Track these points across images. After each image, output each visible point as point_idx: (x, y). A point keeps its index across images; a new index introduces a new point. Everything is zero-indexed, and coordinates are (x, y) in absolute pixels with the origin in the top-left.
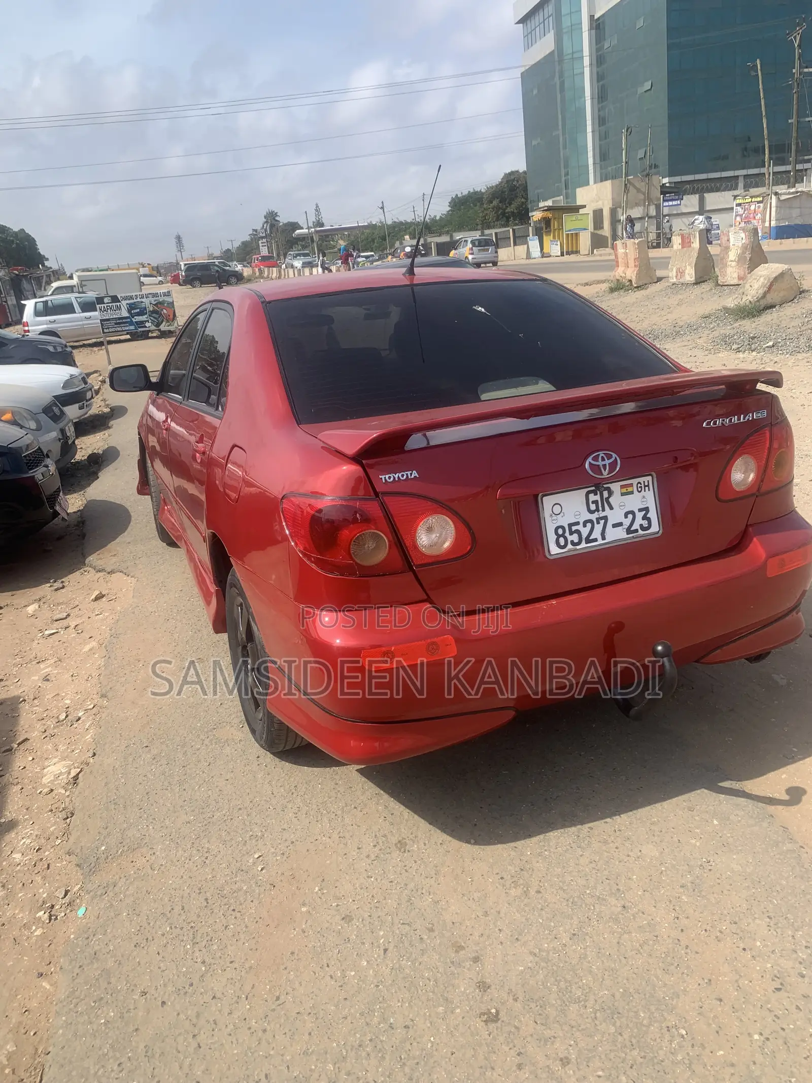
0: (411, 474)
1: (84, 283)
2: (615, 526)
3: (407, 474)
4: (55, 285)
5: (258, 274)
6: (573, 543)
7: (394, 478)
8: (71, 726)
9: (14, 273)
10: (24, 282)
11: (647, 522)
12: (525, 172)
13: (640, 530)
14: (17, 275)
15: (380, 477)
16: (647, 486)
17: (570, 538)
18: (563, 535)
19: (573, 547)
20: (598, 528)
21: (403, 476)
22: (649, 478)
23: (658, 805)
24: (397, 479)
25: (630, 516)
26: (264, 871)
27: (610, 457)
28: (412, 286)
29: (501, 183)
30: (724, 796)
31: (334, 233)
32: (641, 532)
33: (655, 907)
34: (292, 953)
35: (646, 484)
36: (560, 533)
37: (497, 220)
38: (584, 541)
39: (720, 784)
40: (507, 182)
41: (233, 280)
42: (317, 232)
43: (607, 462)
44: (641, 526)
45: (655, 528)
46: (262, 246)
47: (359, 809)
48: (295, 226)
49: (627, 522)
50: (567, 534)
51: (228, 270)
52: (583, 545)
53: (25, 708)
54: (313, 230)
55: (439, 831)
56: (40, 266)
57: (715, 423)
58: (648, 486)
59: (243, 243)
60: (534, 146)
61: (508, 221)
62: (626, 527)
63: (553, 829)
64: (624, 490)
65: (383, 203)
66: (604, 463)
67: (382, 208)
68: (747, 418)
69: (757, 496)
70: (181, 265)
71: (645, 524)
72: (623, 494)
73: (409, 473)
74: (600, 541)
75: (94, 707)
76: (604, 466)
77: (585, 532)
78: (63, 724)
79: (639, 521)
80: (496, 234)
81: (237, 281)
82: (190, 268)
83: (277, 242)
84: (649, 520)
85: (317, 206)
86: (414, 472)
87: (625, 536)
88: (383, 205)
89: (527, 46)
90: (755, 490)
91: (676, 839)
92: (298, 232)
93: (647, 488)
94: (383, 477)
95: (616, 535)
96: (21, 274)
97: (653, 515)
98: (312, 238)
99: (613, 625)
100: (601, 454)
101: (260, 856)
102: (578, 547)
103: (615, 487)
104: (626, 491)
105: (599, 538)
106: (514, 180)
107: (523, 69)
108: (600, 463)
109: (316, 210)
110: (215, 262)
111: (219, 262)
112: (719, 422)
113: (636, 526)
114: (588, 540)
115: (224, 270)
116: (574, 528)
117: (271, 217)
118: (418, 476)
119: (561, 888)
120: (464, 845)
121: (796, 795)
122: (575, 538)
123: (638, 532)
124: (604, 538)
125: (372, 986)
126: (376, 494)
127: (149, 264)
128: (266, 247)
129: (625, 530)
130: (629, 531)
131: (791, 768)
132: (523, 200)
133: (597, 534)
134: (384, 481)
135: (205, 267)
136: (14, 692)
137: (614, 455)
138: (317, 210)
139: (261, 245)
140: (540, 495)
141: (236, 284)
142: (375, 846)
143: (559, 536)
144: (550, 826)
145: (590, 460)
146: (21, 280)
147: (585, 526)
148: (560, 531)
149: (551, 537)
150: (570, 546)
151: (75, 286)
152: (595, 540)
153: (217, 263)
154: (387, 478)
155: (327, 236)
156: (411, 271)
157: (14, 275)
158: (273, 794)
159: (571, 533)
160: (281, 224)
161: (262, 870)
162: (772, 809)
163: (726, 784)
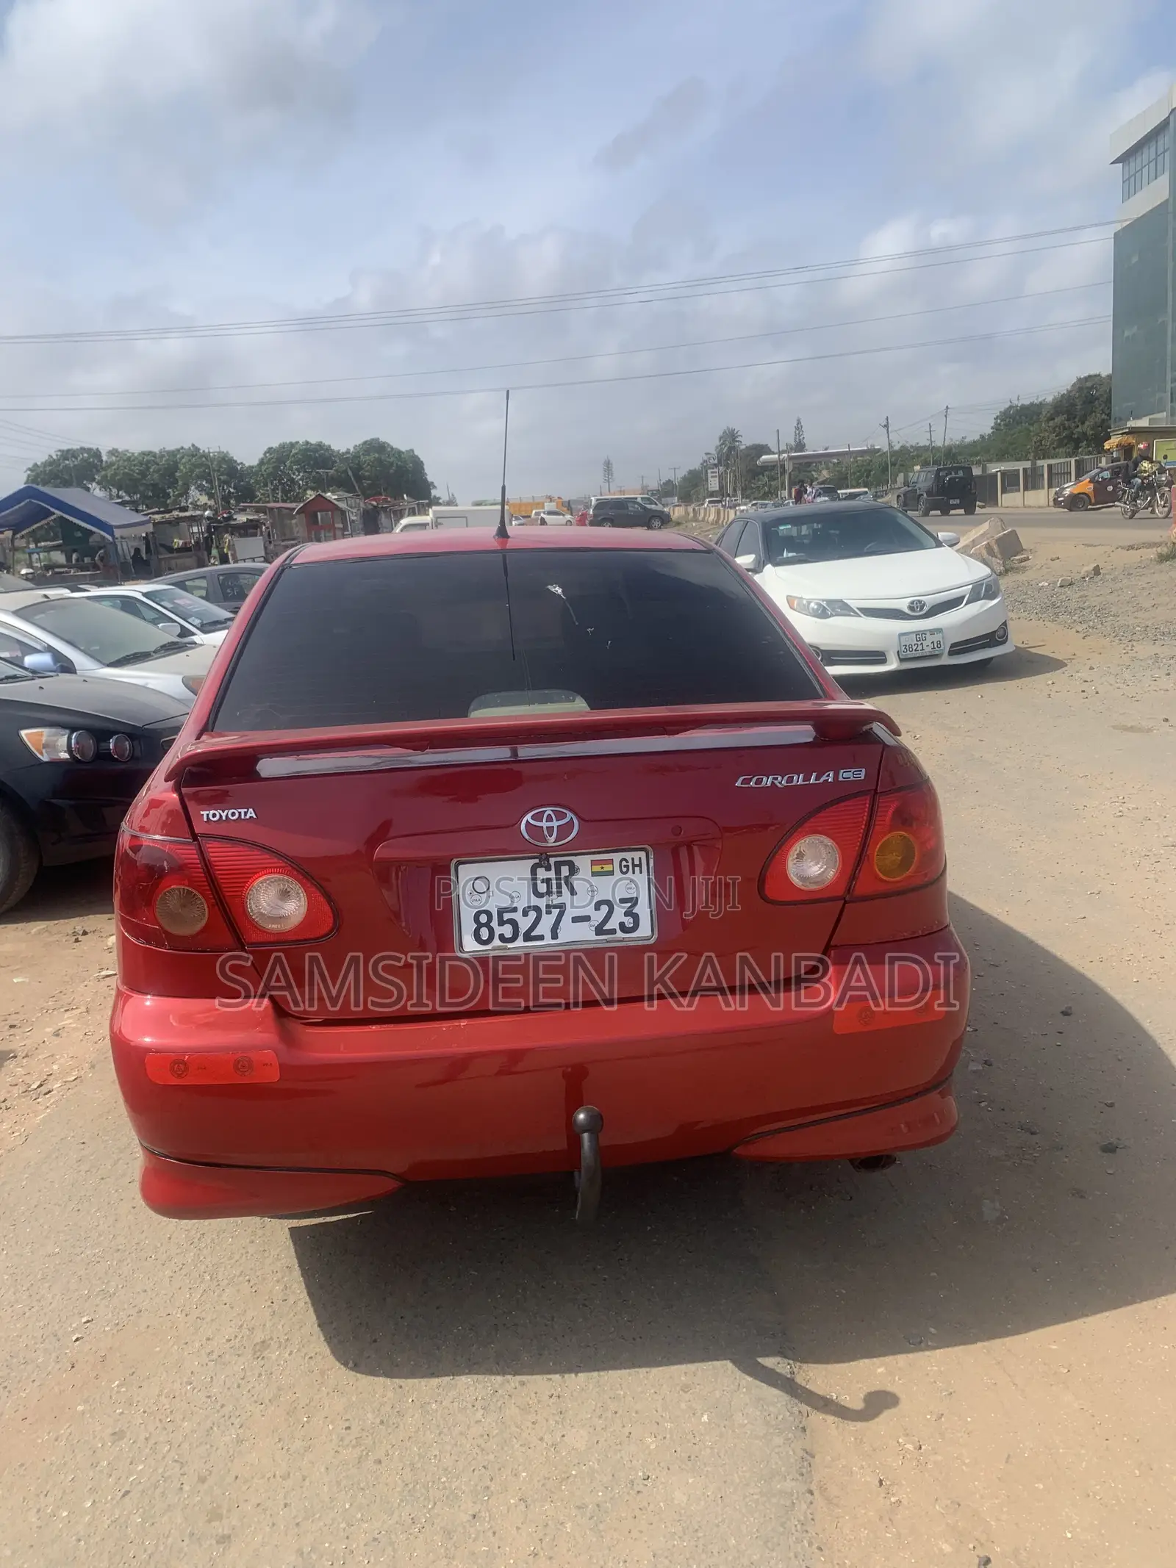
0: (246, 814)
1: (439, 520)
2: (575, 920)
3: (240, 813)
4: (404, 522)
5: (692, 515)
6: (502, 938)
7: (221, 816)
8: (35, 1099)
9: (372, 505)
10: (383, 516)
11: (631, 920)
12: (1109, 377)
13: (618, 930)
14: (375, 507)
15: (202, 813)
16: (637, 866)
17: (498, 930)
18: (488, 925)
19: (502, 944)
20: (547, 922)
21: (233, 814)
22: (643, 854)
23: (643, 1371)
24: (224, 818)
25: (605, 909)
26: (78, 1343)
27: (560, 816)
28: (504, 552)
29: (1069, 392)
30: (750, 1379)
31: (816, 460)
32: (620, 934)
33: (518, 1528)
34: (22, 1465)
35: (637, 862)
36: (483, 921)
37: (1061, 444)
38: (521, 938)
39: (760, 1360)
40: (1080, 389)
41: (656, 523)
42: (791, 458)
43: (555, 824)
44: (622, 925)
45: (645, 930)
46: (712, 477)
47: (251, 1284)
48: (762, 449)
49: (598, 917)
50: (494, 924)
51: (650, 510)
52: (520, 943)
53: (10, 1065)
54: (786, 455)
55: (322, 1339)
56: (405, 496)
57: (759, 782)
58: (640, 866)
59: (691, 472)
60: (1128, 337)
61: (1077, 447)
62: (597, 924)
63: (471, 1371)
64: (597, 868)
65: (887, 419)
66: (550, 824)
67: (886, 426)
68: (824, 778)
69: (846, 902)
70: (591, 500)
71: (629, 922)
72: (594, 874)
73: (243, 811)
74: (548, 940)
75: (75, 1079)
76: (550, 829)
77: (524, 924)
78: (27, 1096)
79: (619, 916)
80: (1050, 467)
81: (662, 525)
82: (601, 505)
83: (735, 471)
84: (636, 918)
85: (799, 422)
86: (251, 810)
87: (594, 937)
88: (888, 423)
89: (1127, 195)
90: (841, 892)
91: (626, 1431)
92: (764, 457)
93: (637, 869)
94: (205, 813)
95: (576, 934)
96: (380, 506)
97: (643, 910)
98: (783, 466)
99: (570, 1070)
100: (549, 811)
101: (88, 1321)
102: (510, 945)
103: (583, 862)
104: (600, 870)
105: (548, 935)
106: (1092, 388)
107: (1118, 227)
108: (544, 824)
109: (797, 428)
110: (636, 498)
111: (642, 498)
112: (767, 781)
113: (613, 924)
114: (528, 937)
115: (645, 508)
116: (506, 916)
117: (730, 437)
118: (255, 817)
119: (412, 1465)
120: (338, 1364)
121: (879, 1402)
122: (507, 931)
123: (616, 933)
124: (555, 936)
125: (74, 1538)
126: (195, 837)
127: (559, 498)
128: (717, 479)
129: (593, 928)
130: (600, 930)
131: (902, 1360)
132: (1104, 416)
133: (544, 928)
134: (205, 819)
135: (620, 504)
136: (17, 1043)
137: (570, 815)
138: (799, 427)
139: (709, 475)
140: (454, 861)
141: (660, 528)
142: (229, 1340)
143: (480, 925)
144: (472, 1366)
145: (528, 817)
146: (379, 514)
147: (525, 913)
148: (483, 919)
149: (468, 926)
150: (497, 942)
151: (428, 524)
152: (541, 938)
153: (639, 500)
154: (211, 817)
155: (809, 464)
156: (502, 533)
157: (370, 507)
158: (170, 1238)
159: (501, 923)
160: (743, 447)
161: (77, 1340)
162: (817, 1418)
163: (769, 1362)
